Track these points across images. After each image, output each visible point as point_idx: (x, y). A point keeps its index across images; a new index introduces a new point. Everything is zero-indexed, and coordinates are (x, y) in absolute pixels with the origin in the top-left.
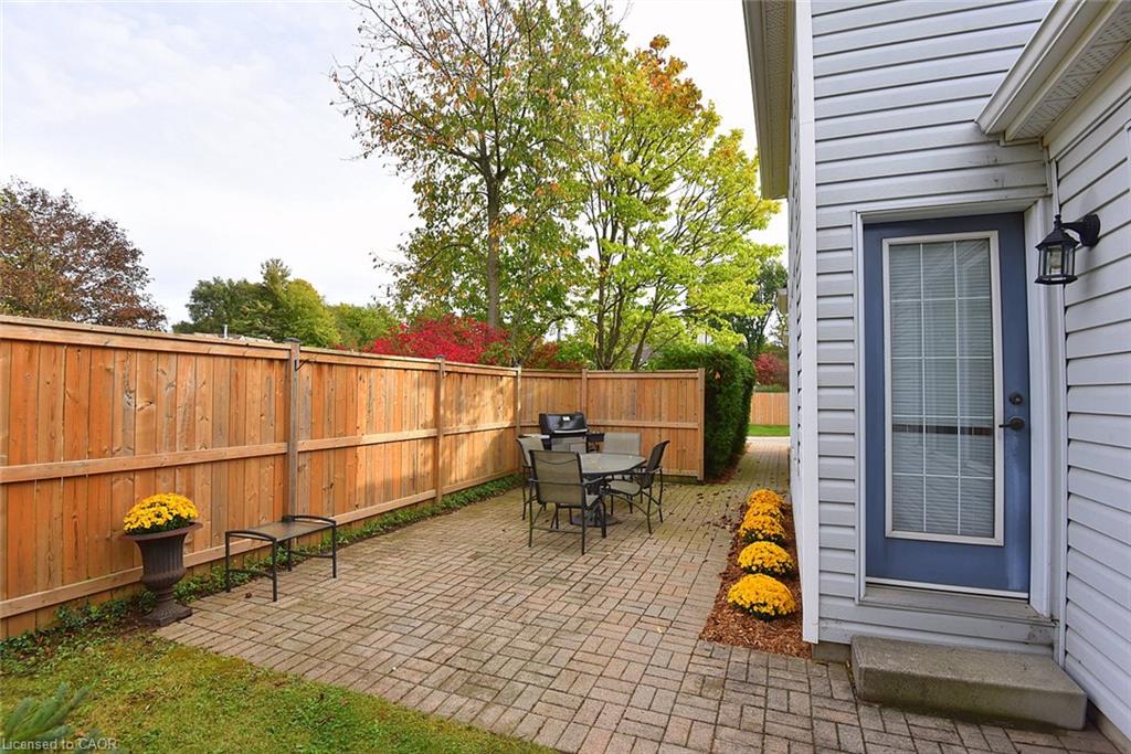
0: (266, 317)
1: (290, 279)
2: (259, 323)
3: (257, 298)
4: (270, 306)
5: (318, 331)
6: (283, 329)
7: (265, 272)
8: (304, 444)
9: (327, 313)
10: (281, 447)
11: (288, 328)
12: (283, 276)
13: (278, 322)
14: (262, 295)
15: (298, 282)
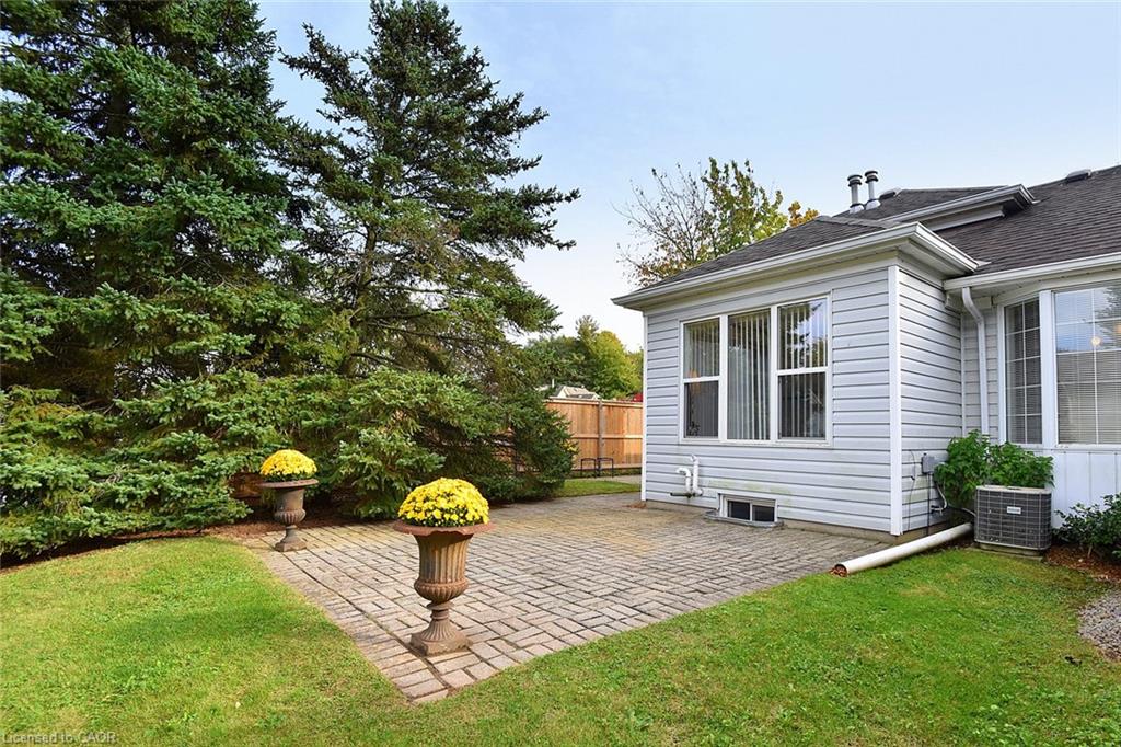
0: (580, 366)
1: (598, 332)
2: (574, 372)
3: (572, 351)
4: (583, 358)
5: (622, 377)
6: (594, 377)
7: (578, 327)
8: (604, 436)
9: (629, 361)
10: (597, 436)
11: (596, 376)
12: (593, 330)
13: (590, 371)
14: (577, 348)
15: (605, 334)
